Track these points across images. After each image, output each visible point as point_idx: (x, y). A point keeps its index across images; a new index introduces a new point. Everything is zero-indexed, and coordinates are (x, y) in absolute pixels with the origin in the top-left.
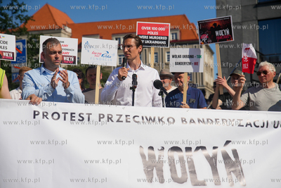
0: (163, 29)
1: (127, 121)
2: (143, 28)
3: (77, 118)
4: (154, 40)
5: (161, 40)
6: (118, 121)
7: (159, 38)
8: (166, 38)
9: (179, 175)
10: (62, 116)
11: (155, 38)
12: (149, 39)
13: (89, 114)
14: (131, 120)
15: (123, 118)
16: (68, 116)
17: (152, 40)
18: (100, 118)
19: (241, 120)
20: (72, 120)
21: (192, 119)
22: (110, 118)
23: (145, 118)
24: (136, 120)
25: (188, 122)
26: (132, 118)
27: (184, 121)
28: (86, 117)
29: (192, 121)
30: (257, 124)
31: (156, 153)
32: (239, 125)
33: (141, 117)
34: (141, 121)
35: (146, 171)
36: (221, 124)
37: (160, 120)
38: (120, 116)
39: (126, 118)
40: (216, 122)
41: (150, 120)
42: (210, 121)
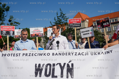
0: (79, 20)
1: (32, 56)
2: (71, 21)
3: (16, 55)
4: (76, 25)
5: (78, 25)
6: (29, 56)
7: (77, 24)
8: (80, 24)
9: (48, 73)
10: (11, 55)
11: (76, 24)
12: (73, 25)
13: (19, 54)
14: (34, 55)
15: (31, 55)
16: (13, 55)
17: (75, 25)
18: (23, 55)
19: (76, 53)
20: (14, 56)
21: (57, 53)
22: (26, 55)
23: (39, 54)
24: (36, 55)
25: (55, 54)
26: (34, 54)
27: (53, 54)
28: (18, 55)
29: (56, 54)
30: (83, 54)
31: (41, 66)
32: (75, 55)
33: (37, 54)
34: (37, 55)
35: (35, 72)
36: (68, 54)
37: (44, 54)
38: (30, 54)
39: (32, 54)
40: (66, 54)
41: (41, 55)
42: (63, 54)
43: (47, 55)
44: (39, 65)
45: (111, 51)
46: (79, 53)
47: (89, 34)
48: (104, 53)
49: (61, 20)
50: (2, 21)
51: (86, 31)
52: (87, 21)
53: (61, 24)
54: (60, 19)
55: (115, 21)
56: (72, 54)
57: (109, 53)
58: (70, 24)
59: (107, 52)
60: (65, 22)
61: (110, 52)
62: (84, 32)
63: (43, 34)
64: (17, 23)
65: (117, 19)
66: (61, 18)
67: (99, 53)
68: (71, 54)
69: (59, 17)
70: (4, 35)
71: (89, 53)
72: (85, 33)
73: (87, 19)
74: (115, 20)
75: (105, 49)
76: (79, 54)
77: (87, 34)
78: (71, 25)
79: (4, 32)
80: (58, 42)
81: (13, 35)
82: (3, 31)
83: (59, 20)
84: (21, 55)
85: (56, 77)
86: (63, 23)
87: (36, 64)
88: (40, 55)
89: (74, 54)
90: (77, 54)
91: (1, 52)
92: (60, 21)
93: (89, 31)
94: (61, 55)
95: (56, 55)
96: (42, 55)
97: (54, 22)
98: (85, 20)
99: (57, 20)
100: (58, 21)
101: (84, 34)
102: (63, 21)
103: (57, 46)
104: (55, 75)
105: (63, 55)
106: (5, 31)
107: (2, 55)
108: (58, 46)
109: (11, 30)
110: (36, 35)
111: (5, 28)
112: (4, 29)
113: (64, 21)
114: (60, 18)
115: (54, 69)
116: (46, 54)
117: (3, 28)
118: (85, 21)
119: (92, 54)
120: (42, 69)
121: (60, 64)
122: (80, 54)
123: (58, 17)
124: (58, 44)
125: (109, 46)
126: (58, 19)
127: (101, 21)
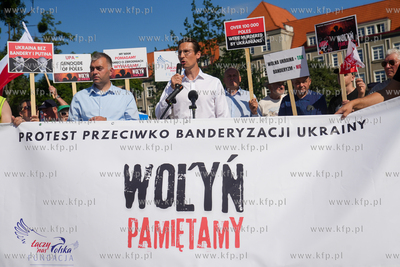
1: (113, 138)
3: (61, 136)
6: (104, 138)
9: (165, 197)
10: (46, 135)
11: (248, 36)
12: (241, 40)
13: (73, 133)
14: (118, 136)
15: (110, 135)
16: (52, 136)
18: (85, 135)
19: (252, 129)
20: (55, 139)
21: (190, 131)
22: (95, 135)
23: (134, 133)
24: (124, 135)
25: (185, 134)
26: (119, 134)
27: (179, 134)
28: (70, 135)
29: (190, 133)
30: (273, 132)
31: (143, 172)
32: (249, 136)
33: (129, 133)
34: (129, 136)
35: (126, 194)
36: (225, 134)
37: (152, 134)
38: (107, 132)
39: (113, 134)
40: (220, 133)
41: (141, 135)
42: (212, 133)
43: (161, 135)
44: (138, 168)
45: (362, 124)
46: (262, 129)
47: (291, 68)
48: (340, 131)
49: (205, 27)
50: (18, 30)
51: (283, 61)
52: (290, 29)
53: (206, 38)
54: (202, 24)
55: (377, 32)
56: (240, 132)
57: (354, 129)
58: (230, 39)
59: (349, 125)
60: (219, 32)
61: (358, 126)
62: (277, 63)
63: (145, 69)
64: (66, 35)
65: (383, 25)
66: (204, 20)
67: (323, 131)
68: (236, 133)
69: (200, 15)
70: (21, 72)
71: (293, 131)
72: (281, 66)
73: (290, 23)
74: (378, 26)
75: (343, 117)
76: (262, 133)
77: (284, 69)
78: (233, 41)
79: (21, 63)
80: (193, 96)
81: (48, 71)
82: (17, 59)
83: (199, 26)
84: (79, 135)
85: (191, 208)
86: (211, 35)
87: (127, 167)
88: (137, 137)
89: (246, 133)
90: (255, 132)
91: (16, 125)
92: (201, 32)
93: (291, 59)
94: (203, 136)
95: (188, 135)
96: (143, 137)
97: (185, 33)
98: (282, 26)
99: (192, 28)
100: (196, 28)
101: (275, 72)
102: (211, 28)
103: (190, 108)
104: (187, 201)
105: (209, 136)
106: (22, 59)
107: (21, 138)
108: (193, 107)
109: (41, 57)
110: (122, 71)
111: (23, 51)
112: (19, 53)
113: (215, 28)
114: (202, 19)
115: (182, 184)
116: (157, 134)
117: (16, 51)
118: (282, 31)
119: (301, 133)
120: (146, 183)
121: (201, 166)
122: (264, 134)
123: (195, 16)
124: (193, 102)
125: (355, 109)
126: (197, 22)
127: (332, 28)
